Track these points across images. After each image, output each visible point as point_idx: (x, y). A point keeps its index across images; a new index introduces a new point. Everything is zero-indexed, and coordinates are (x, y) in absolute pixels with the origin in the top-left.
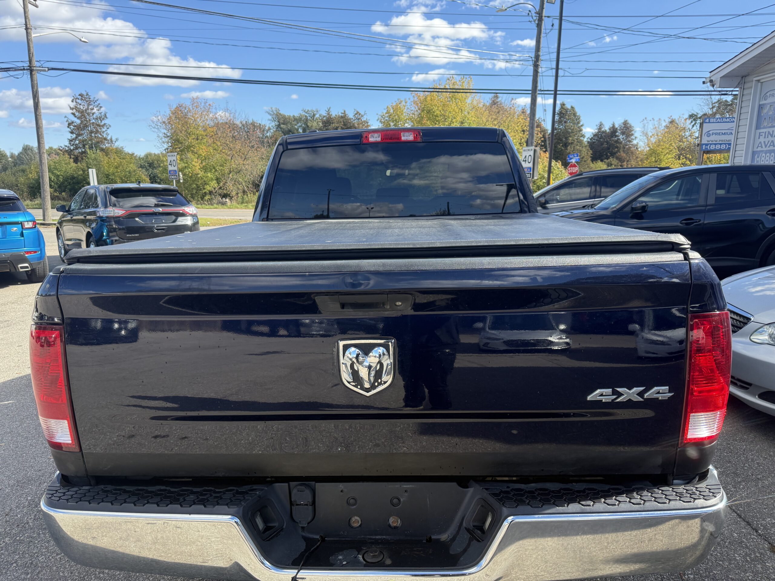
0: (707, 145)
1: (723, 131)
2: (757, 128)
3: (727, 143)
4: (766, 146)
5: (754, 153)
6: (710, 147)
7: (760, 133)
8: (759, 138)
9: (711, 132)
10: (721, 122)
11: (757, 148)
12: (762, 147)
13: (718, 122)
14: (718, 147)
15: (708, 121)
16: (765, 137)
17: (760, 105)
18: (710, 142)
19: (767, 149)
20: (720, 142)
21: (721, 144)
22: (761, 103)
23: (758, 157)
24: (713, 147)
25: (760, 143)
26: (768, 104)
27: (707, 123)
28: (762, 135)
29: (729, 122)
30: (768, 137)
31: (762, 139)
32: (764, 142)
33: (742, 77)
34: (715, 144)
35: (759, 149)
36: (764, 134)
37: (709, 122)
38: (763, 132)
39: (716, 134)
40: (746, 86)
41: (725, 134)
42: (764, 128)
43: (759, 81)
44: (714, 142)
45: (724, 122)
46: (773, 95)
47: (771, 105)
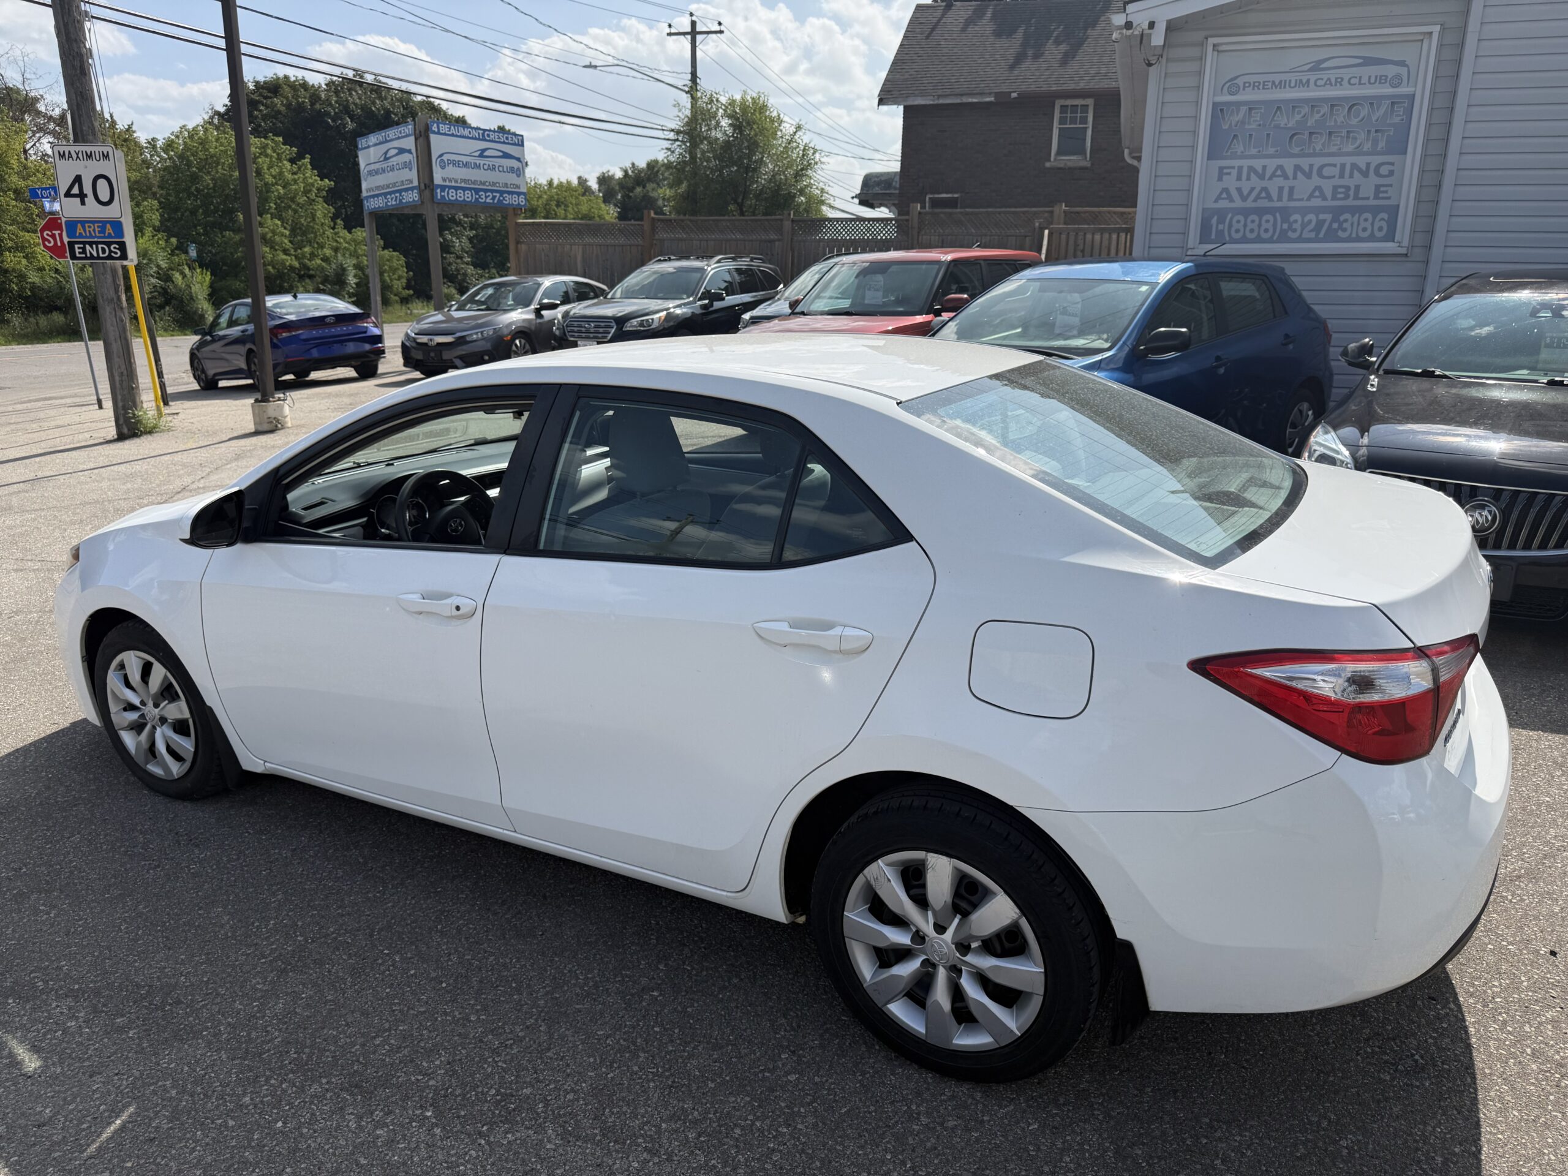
0: (443, 188)
1: (465, 159)
2: (1213, 155)
3: (474, 189)
4: (1244, 199)
5: (1206, 213)
6: (448, 193)
7: (1221, 169)
8: (1220, 179)
9: (445, 158)
10: (457, 136)
11: (1216, 201)
12: (1232, 200)
13: (453, 135)
14: (461, 196)
15: (436, 130)
16: (1239, 178)
17: (1215, 104)
18: (447, 183)
19: (1249, 204)
20: (463, 185)
21: (464, 189)
22: (1219, 99)
23: (1221, 221)
24: (452, 195)
25: (1226, 190)
26: (1238, 104)
27: (434, 132)
28: (1229, 174)
29: (468, 138)
30: (1248, 179)
31: (1230, 182)
32: (1239, 190)
34: (456, 188)
35: (1224, 204)
36: (1234, 172)
37: (438, 133)
38: (1233, 168)
39: (455, 163)
41: (466, 165)
42: (1234, 156)
44: (453, 184)
45: (460, 136)
46: (1255, 86)
47: (1252, 107)
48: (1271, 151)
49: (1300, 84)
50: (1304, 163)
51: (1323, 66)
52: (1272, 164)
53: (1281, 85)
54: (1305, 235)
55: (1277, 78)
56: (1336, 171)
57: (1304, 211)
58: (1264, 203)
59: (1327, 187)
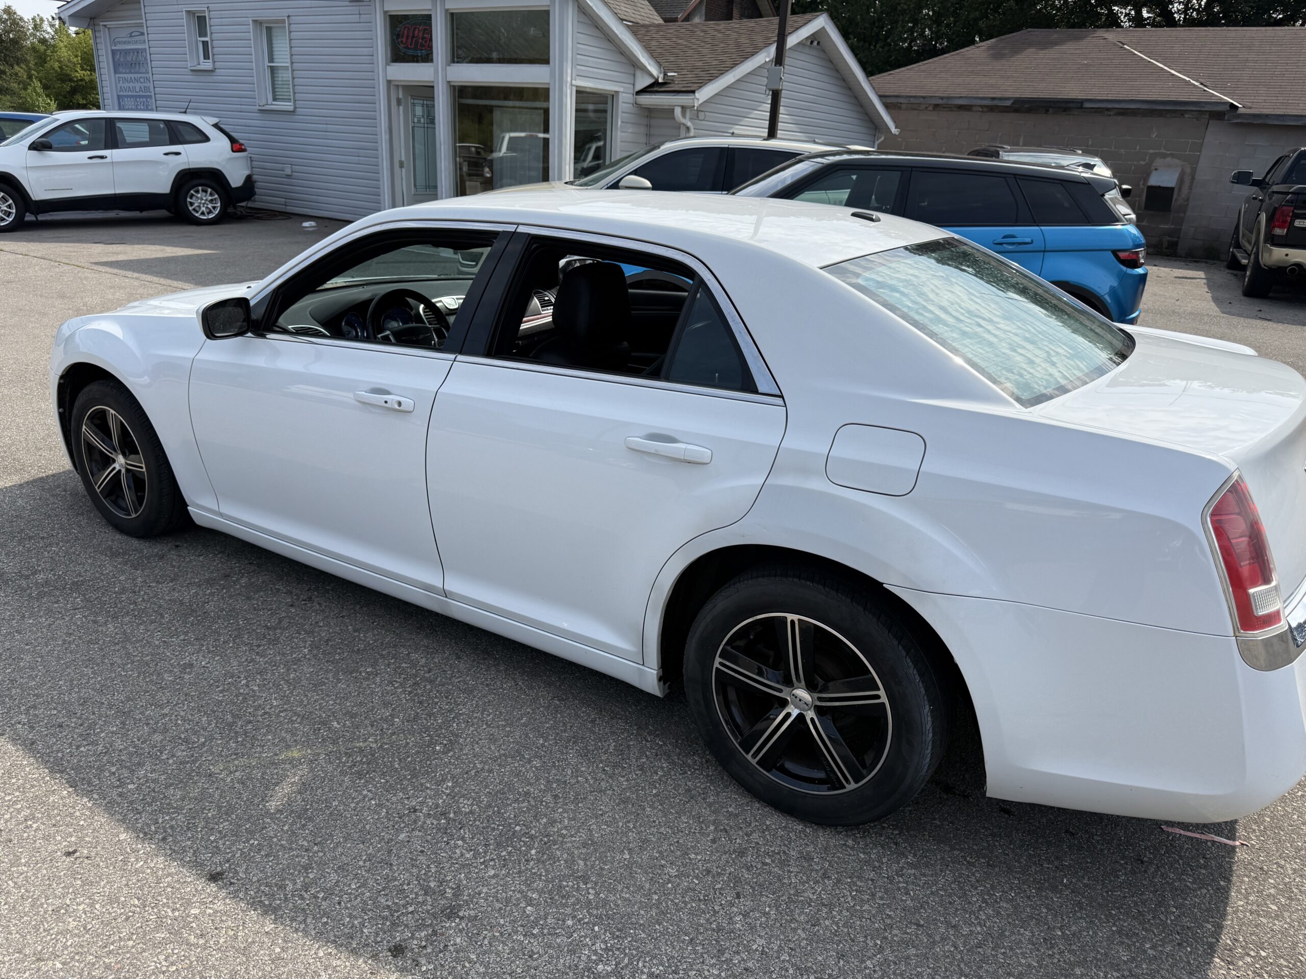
2: (115, 72)
4: (126, 91)
5: (119, 97)
7: (119, 78)
8: (119, 82)
12: (123, 92)
17: (112, 50)
19: (127, 94)
22: (114, 48)
23: (122, 101)
25: (121, 87)
26: (119, 50)
28: (121, 80)
30: (125, 82)
31: (121, 84)
32: (124, 87)
33: (91, 19)
35: (121, 93)
38: (121, 77)
40: (97, 28)
42: (121, 73)
43: (105, 26)
46: (120, 42)
47: (121, 51)
48: (128, 71)
49: (129, 43)
50: (136, 76)
51: (133, 34)
52: (129, 76)
53: (125, 43)
54: (142, 107)
55: (124, 40)
56: (142, 80)
57: (140, 97)
58: (130, 93)
59: (142, 85)
